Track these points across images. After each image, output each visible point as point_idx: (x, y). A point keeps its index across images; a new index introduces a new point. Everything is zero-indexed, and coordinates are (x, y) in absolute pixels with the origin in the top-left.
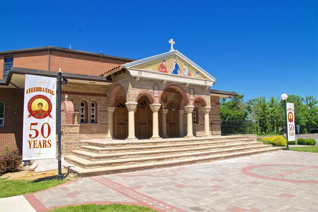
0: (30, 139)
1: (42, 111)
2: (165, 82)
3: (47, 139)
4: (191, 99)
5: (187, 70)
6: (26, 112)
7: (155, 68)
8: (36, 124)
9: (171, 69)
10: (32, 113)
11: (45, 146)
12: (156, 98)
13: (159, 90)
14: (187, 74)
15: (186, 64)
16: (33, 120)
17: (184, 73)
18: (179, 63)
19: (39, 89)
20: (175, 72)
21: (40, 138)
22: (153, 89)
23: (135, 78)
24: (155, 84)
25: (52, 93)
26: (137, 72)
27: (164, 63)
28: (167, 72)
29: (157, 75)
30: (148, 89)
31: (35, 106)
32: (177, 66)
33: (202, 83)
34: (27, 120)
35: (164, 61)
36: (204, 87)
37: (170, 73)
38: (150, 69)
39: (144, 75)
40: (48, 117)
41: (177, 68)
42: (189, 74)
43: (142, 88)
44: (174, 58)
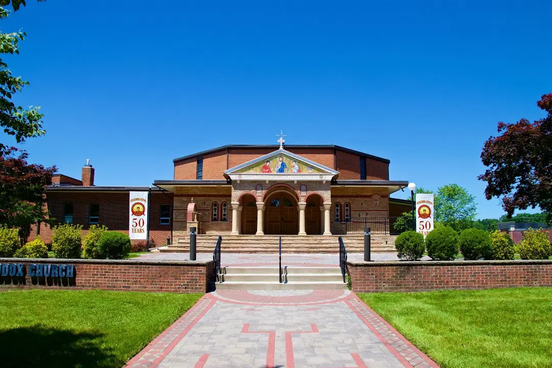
0: (133, 228)
1: (139, 211)
2: (267, 182)
3: (142, 228)
4: (302, 196)
5: (296, 166)
6: (131, 213)
7: (257, 170)
8: (136, 219)
9: (276, 169)
10: (134, 213)
11: (141, 232)
12: (258, 198)
13: (262, 190)
14: (296, 171)
15: (295, 160)
16: (135, 217)
17: (292, 170)
18: (286, 161)
19: (138, 199)
20: (281, 170)
21: (138, 227)
22: (256, 190)
23: (236, 181)
24: (258, 185)
25: (145, 201)
26: (237, 176)
27: (268, 164)
28: (271, 172)
29: (258, 176)
30: (250, 190)
31: (135, 209)
32: (283, 165)
33: (317, 178)
34: (131, 217)
35: (268, 161)
36: (320, 182)
37: (275, 173)
38: (251, 172)
39: (244, 178)
40: (143, 215)
41: (283, 166)
42: (299, 171)
43: (244, 190)
44: (280, 157)
